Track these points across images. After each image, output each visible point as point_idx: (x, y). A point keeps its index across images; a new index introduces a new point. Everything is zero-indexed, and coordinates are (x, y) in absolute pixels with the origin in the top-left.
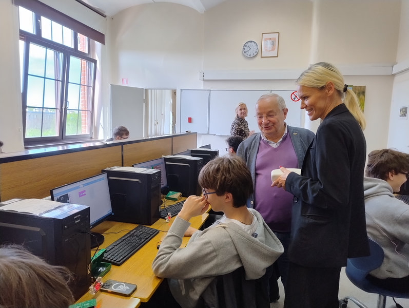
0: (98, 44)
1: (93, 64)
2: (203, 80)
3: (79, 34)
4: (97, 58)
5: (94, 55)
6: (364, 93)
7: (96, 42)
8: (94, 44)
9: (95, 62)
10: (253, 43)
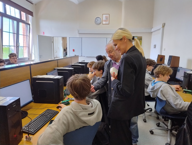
0: (30, 17)
1: (29, 26)
2: (79, 33)
3: (22, 12)
4: (30, 23)
5: (28, 21)
6: (141, 39)
7: (29, 15)
8: (28, 16)
9: (29, 25)
10: (99, 18)
